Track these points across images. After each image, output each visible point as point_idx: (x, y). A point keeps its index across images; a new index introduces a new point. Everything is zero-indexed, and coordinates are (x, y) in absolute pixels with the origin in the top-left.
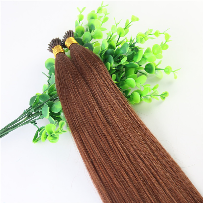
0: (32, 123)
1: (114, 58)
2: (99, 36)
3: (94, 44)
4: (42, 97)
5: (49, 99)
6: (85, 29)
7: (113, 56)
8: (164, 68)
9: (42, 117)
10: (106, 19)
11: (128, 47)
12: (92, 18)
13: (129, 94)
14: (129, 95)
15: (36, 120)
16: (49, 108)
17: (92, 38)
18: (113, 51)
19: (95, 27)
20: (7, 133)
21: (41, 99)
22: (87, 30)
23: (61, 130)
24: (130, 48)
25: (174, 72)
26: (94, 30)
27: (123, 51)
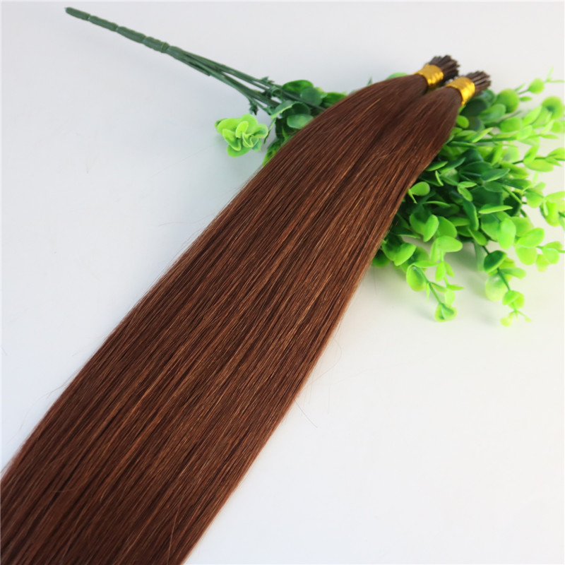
0: (251, 103)
8: (512, 288)
9: (270, 111)
13: (404, 237)
14: (400, 237)
15: (261, 106)
20: (209, 74)
25: (515, 311)
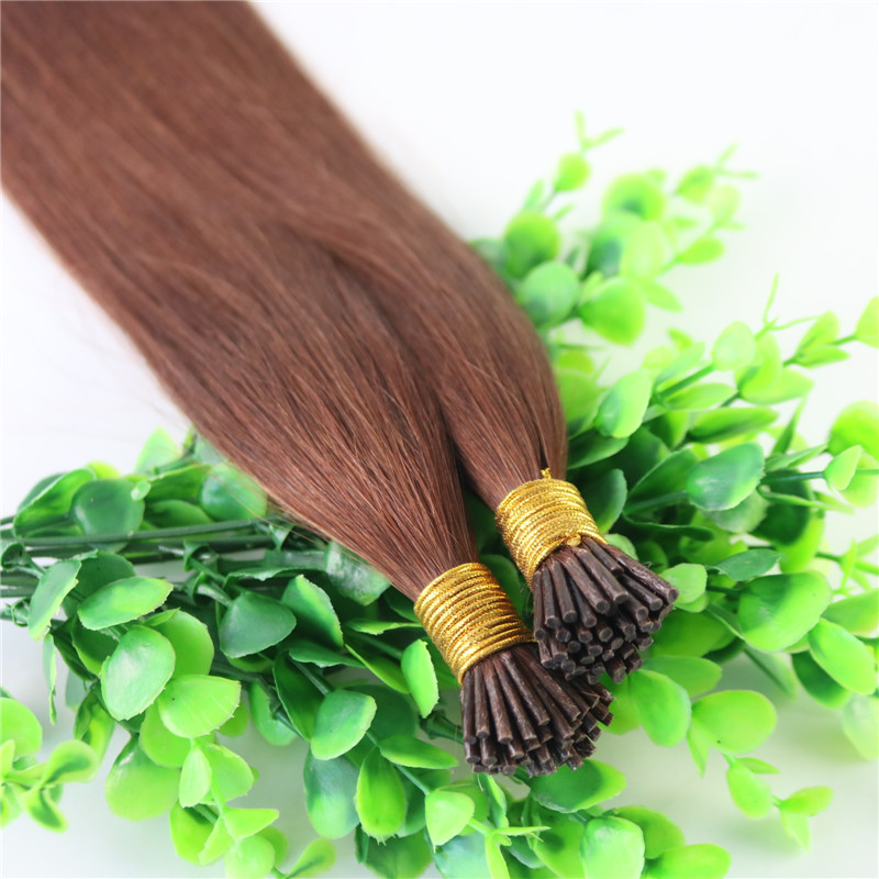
1: (632, 500)
2: (618, 326)
3: (564, 353)
4: (103, 495)
5: (130, 533)
6: (564, 248)
7: (629, 487)
10: (705, 251)
11: (755, 482)
12: (633, 207)
16: (72, 583)
17: (576, 312)
18: (655, 448)
19: (625, 262)
21: (89, 507)
22: (570, 261)
23: (42, 789)
24: (765, 489)
26: (606, 277)
27: (707, 490)
